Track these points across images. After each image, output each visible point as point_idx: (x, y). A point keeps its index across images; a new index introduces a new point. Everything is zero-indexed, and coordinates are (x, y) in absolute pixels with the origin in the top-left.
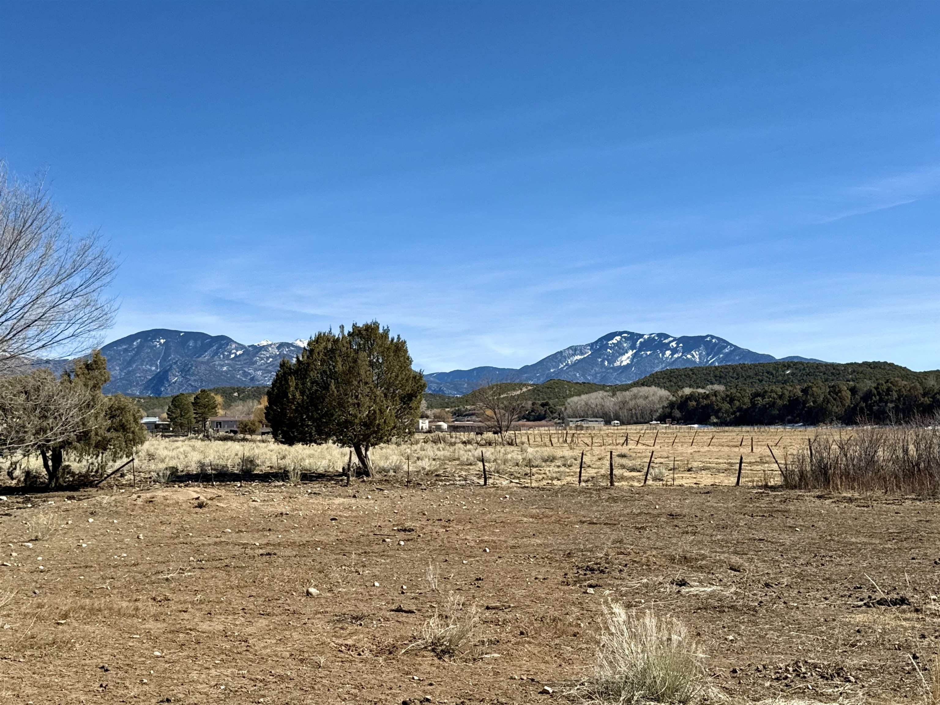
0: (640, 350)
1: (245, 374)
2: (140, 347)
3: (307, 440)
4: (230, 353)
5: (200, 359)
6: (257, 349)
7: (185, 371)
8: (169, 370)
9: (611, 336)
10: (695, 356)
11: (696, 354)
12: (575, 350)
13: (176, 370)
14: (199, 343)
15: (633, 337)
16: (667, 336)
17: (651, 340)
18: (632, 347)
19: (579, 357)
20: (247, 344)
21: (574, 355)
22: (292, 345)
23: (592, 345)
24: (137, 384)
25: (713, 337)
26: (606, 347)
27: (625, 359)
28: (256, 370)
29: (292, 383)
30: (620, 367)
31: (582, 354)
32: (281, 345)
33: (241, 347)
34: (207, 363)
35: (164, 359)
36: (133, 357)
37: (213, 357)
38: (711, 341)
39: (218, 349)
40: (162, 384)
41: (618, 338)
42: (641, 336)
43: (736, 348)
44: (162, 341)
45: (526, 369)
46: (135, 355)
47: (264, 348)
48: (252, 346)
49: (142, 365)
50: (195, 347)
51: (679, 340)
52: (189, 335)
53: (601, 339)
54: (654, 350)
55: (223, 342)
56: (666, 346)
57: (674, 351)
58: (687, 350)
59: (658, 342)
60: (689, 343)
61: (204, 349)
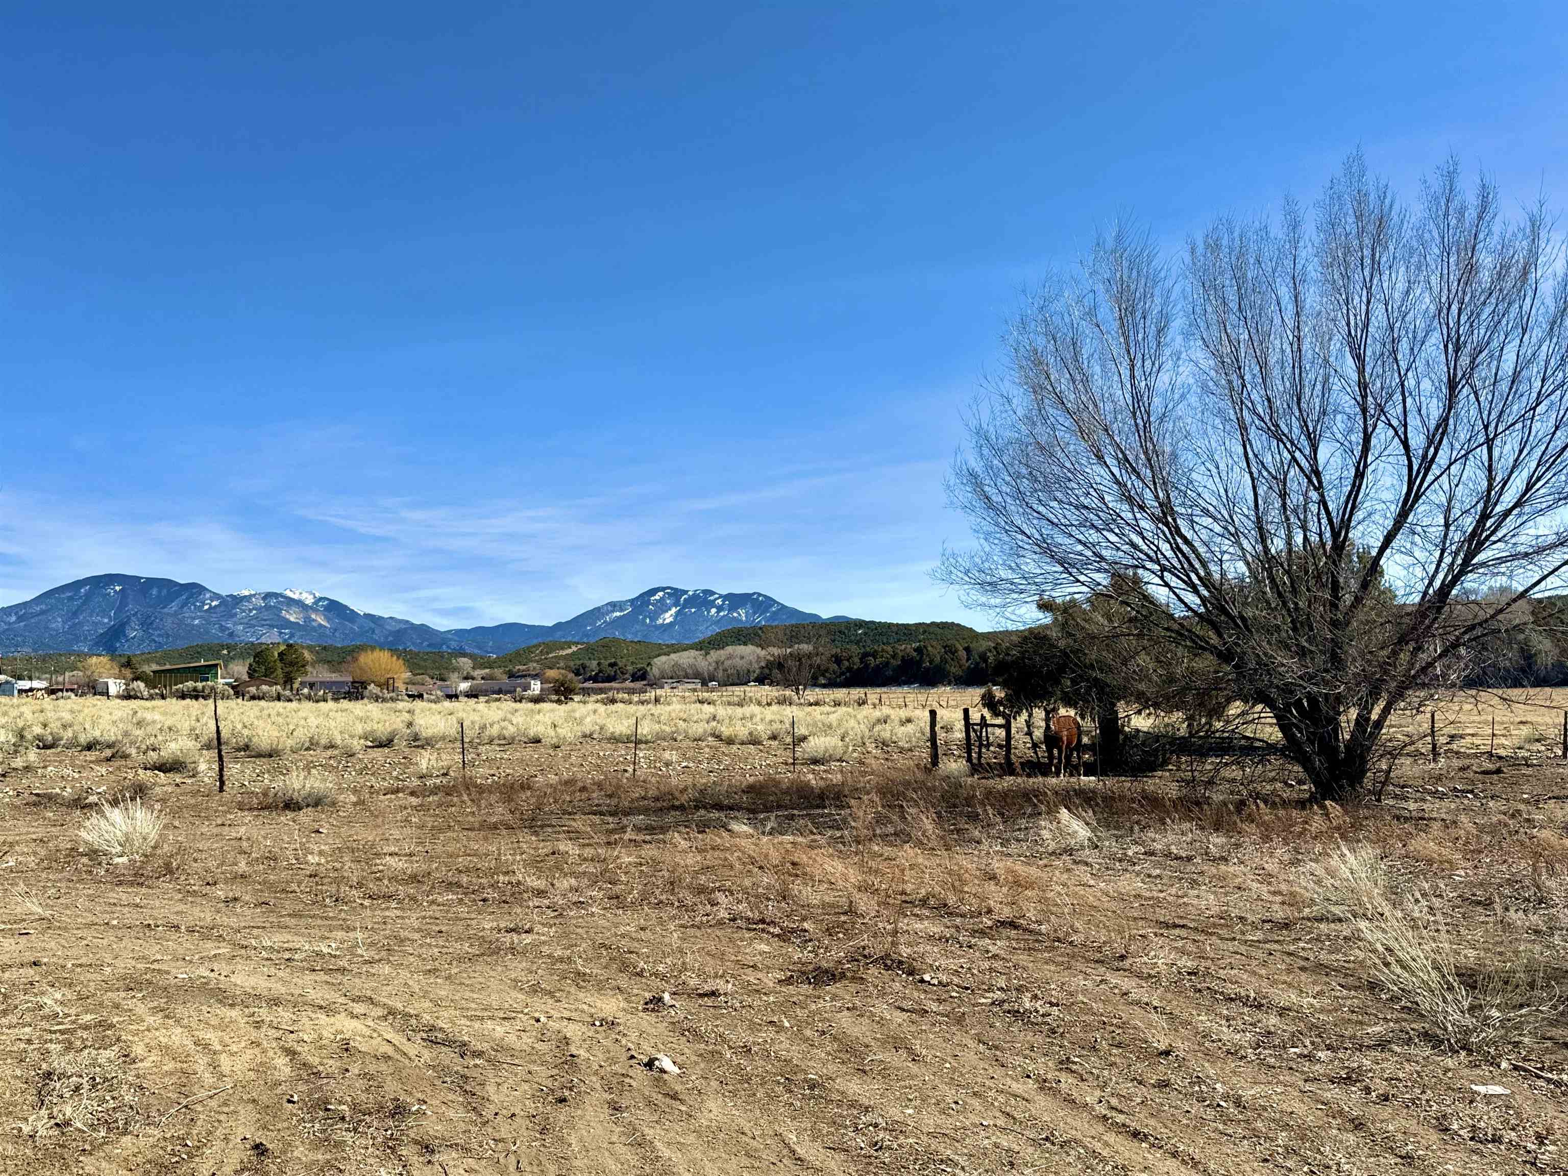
0: (684, 607)
1: (223, 629)
2: (88, 596)
4: (204, 604)
5: (166, 610)
6: (237, 600)
7: (146, 624)
8: (127, 623)
9: (654, 591)
10: (742, 614)
11: (742, 612)
12: (614, 606)
13: (135, 622)
14: (164, 592)
15: (676, 593)
16: (713, 593)
17: (695, 596)
18: (676, 604)
19: (618, 614)
20: (224, 593)
21: (613, 611)
22: (281, 595)
23: (632, 601)
24: (86, 638)
25: (760, 595)
26: (649, 603)
27: (668, 617)
28: (235, 624)
30: (662, 625)
31: (622, 610)
32: (268, 596)
33: (216, 596)
34: (176, 614)
35: (119, 610)
36: (79, 607)
37: (182, 607)
38: (757, 599)
39: (187, 599)
40: (118, 640)
41: (661, 594)
42: (686, 592)
43: (784, 607)
44: (118, 588)
45: (559, 626)
46: (84, 603)
47: (248, 598)
48: (231, 596)
49: (91, 616)
50: (158, 596)
51: (725, 597)
52: (151, 582)
53: (641, 595)
54: (699, 608)
55: (194, 590)
56: (712, 604)
57: (720, 609)
58: (732, 608)
59: (703, 599)
60: (735, 600)
61: (171, 598)
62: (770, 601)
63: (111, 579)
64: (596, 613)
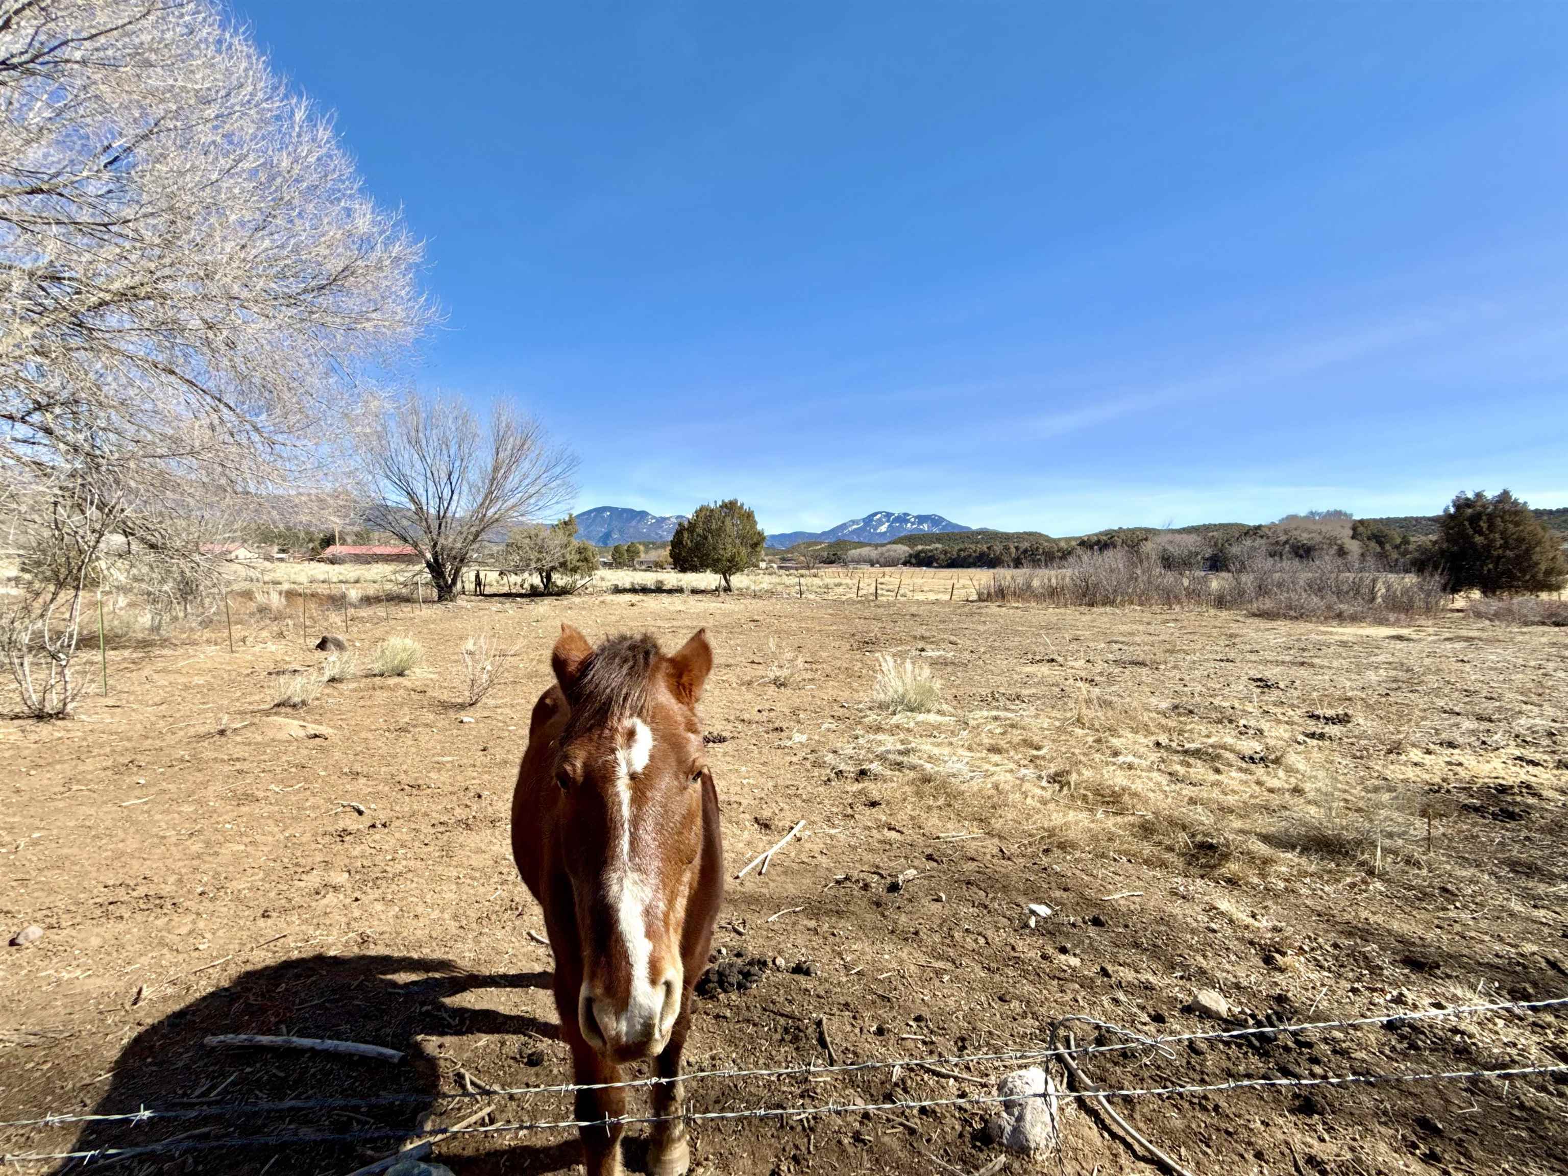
0: (892, 522)
1: (657, 534)
2: (595, 516)
3: (694, 569)
4: (648, 521)
5: (630, 524)
6: (663, 520)
7: (621, 532)
8: (612, 531)
9: (876, 514)
10: (925, 527)
12: (854, 522)
13: (616, 531)
14: (630, 515)
15: (888, 515)
16: (909, 515)
17: (899, 517)
18: (888, 521)
19: (856, 527)
20: (657, 516)
21: (853, 525)
23: (864, 520)
24: (594, 537)
25: (936, 515)
26: (872, 520)
27: (883, 528)
28: (663, 531)
29: (686, 535)
30: (880, 533)
31: (858, 525)
32: (678, 517)
33: (654, 517)
34: (634, 527)
35: (609, 524)
36: (591, 523)
37: (638, 523)
38: (935, 518)
39: (641, 518)
40: (608, 539)
41: (879, 515)
42: (893, 514)
43: (950, 522)
44: (608, 514)
45: (824, 533)
46: (593, 521)
47: (668, 519)
48: (661, 517)
49: (596, 527)
50: (627, 517)
51: (916, 517)
52: (625, 510)
53: (869, 516)
54: (901, 523)
55: (643, 515)
56: (908, 521)
57: (913, 524)
58: (920, 523)
59: (903, 519)
60: (922, 519)
61: (633, 518)
62: (941, 519)
63: (605, 509)
64: (843, 526)
